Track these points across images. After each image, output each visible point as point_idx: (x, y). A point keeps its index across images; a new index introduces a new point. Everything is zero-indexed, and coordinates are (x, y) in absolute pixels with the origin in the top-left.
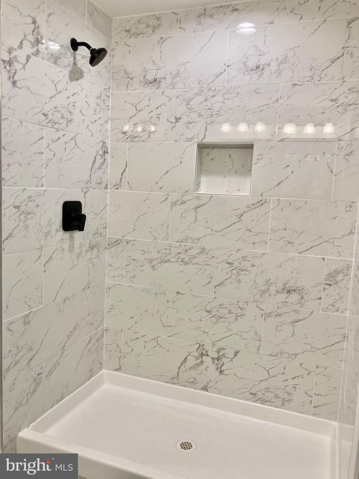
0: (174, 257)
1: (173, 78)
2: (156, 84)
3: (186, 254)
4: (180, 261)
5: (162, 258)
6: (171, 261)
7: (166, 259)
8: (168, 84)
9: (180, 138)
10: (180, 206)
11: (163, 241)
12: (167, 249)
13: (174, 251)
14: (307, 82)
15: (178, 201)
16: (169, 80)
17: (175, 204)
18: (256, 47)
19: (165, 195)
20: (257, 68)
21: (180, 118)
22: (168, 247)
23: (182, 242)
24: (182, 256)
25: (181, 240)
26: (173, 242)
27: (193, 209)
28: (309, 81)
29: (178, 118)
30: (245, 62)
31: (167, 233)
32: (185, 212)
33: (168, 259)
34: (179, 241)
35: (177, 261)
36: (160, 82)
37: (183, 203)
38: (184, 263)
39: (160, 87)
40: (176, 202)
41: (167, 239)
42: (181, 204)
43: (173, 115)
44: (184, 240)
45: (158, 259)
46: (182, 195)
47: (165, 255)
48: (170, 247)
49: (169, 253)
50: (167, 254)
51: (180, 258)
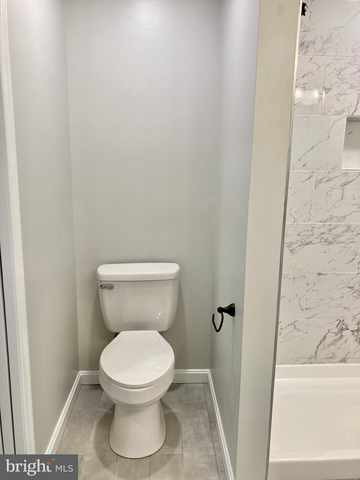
0: (317, 238)
1: (324, 43)
3: (330, 233)
4: (324, 242)
5: (303, 240)
6: (313, 242)
7: (308, 241)
8: (318, 50)
9: (329, 111)
10: (326, 183)
11: (304, 222)
12: (309, 230)
13: (317, 232)
15: (323, 178)
17: (320, 181)
19: (309, 173)
21: (330, 90)
22: (310, 229)
23: (326, 221)
24: (325, 236)
25: (325, 219)
26: (316, 222)
27: (340, 186)
29: (327, 89)
31: (310, 214)
32: (331, 189)
33: (310, 241)
34: (323, 220)
35: (319, 241)
36: (308, 46)
37: (329, 180)
38: (327, 243)
39: (308, 52)
41: (310, 219)
42: (327, 181)
43: (321, 85)
44: (328, 219)
45: (299, 242)
47: (307, 237)
48: (312, 228)
49: (312, 235)
50: (309, 236)
51: (323, 239)
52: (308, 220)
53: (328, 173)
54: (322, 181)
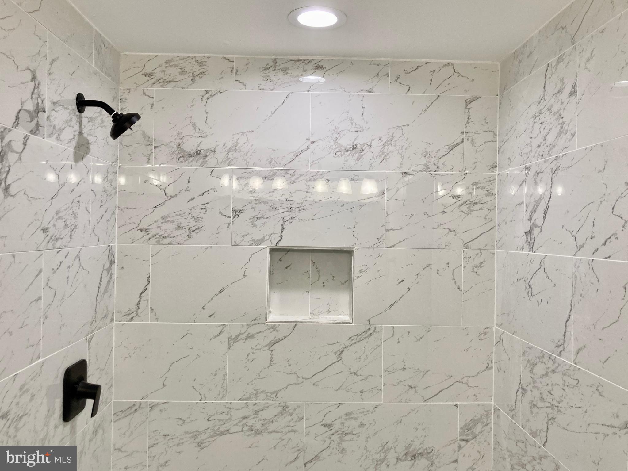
0: (237, 424)
1: (228, 152)
2: (199, 159)
3: (257, 417)
4: (248, 431)
5: (216, 428)
6: (231, 431)
7: (223, 429)
8: (220, 161)
9: (243, 240)
10: (245, 342)
11: (215, 401)
12: (223, 412)
13: (237, 415)
14: (420, 171)
15: (240, 334)
16: (221, 155)
17: (235, 339)
18: (351, 119)
19: (219, 326)
20: (354, 149)
21: (241, 211)
22: (226, 410)
23: (248, 399)
24: (250, 422)
25: (248, 396)
26: (234, 400)
27: (266, 346)
28: (422, 171)
29: (237, 211)
30: (337, 138)
31: (223, 387)
32: (254, 351)
33: (226, 429)
34: (244, 397)
35: (241, 430)
36: (206, 156)
37: (250, 337)
38: (254, 432)
39: (207, 163)
40: (237, 337)
41: (224, 396)
42: (246, 339)
43: (229, 206)
44: (252, 396)
45: (209, 431)
46: (247, 325)
47: (221, 423)
48: (229, 409)
49: (228, 419)
50: (224, 421)
51: (247, 426)
52: (221, 396)
53: (247, 327)
54: (239, 338)
